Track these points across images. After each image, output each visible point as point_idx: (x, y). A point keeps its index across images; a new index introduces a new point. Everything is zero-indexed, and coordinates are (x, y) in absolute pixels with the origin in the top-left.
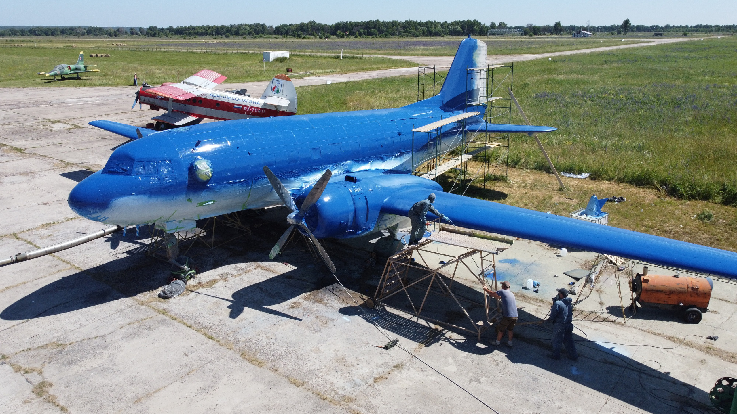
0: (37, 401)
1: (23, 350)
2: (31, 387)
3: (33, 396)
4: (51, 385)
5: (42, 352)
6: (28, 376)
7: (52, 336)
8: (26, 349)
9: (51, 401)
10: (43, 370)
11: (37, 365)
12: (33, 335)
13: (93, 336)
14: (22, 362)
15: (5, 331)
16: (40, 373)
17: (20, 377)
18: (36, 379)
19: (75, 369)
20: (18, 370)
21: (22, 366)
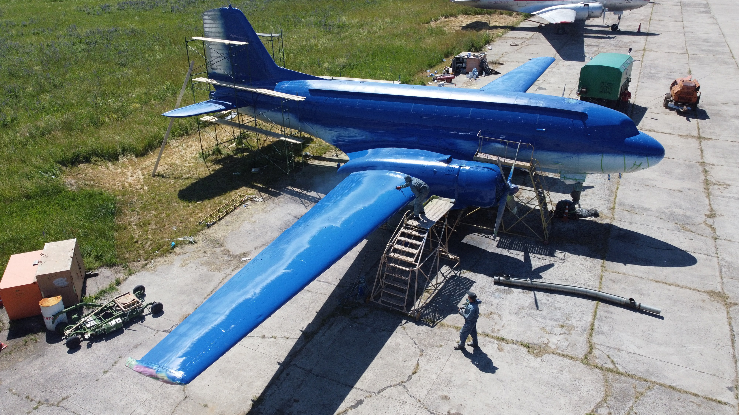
0: (717, 213)
1: (703, 236)
2: (715, 219)
3: (717, 216)
4: (706, 215)
5: (693, 229)
6: (712, 224)
7: (680, 233)
8: (700, 236)
9: (712, 210)
10: (702, 222)
11: (703, 226)
12: (689, 240)
13: (662, 220)
14: (709, 230)
15: (702, 253)
16: (705, 222)
17: (716, 226)
18: (710, 221)
19: (688, 213)
20: (714, 229)
21: (710, 230)
